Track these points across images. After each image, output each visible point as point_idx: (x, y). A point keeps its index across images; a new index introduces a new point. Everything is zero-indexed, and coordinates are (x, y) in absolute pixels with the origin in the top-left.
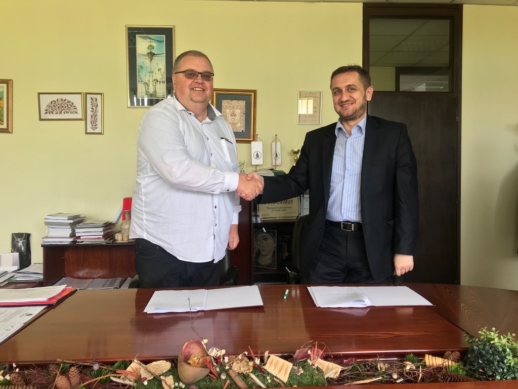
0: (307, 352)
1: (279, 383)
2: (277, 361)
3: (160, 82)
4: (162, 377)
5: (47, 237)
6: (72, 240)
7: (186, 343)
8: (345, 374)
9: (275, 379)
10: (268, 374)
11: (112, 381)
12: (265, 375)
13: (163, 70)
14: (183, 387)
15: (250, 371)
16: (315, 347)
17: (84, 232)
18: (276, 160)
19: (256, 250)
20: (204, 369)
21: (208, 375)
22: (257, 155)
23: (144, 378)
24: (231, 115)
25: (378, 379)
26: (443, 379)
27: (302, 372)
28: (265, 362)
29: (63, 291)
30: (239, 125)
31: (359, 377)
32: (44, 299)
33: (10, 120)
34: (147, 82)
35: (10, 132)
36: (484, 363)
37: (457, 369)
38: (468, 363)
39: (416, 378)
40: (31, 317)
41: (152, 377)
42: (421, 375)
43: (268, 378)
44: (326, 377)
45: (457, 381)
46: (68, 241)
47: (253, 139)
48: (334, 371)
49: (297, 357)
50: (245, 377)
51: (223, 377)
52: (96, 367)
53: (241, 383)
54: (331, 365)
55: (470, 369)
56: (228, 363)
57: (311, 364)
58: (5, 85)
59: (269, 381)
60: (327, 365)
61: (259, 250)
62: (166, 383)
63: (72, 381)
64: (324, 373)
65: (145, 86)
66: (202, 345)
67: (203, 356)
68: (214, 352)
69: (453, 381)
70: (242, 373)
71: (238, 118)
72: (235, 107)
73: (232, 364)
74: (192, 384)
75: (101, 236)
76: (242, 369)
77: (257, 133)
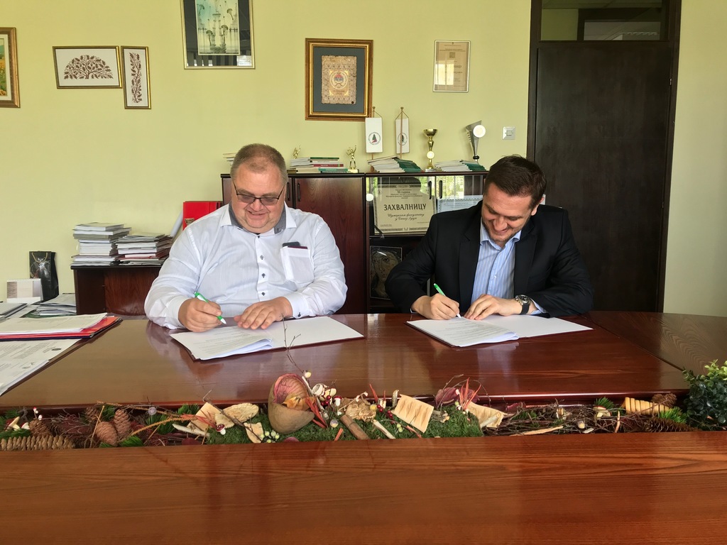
0: (454, 392)
1: (414, 433)
2: (412, 403)
3: (230, 30)
4: (246, 424)
5: (78, 256)
6: (113, 259)
7: (280, 378)
8: (509, 423)
9: (408, 427)
10: (399, 420)
11: (176, 430)
12: (394, 422)
13: (235, 11)
14: (277, 437)
15: (372, 417)
16: (465, 387)
17: (130, 249)
18: (401, 145)
19: (373, 275)
20: (306, 413)
21: (312, 422)
22: (374, 139)
23: (220, 425)
24: (336, 78)
25: (557, 428)
26: (653, 428)
27: (448, 418)
28: (393, 405)
29: (103, 320)
30: (347, 94)
31: (530, 426)
32: (76, 329)
33: (15, 87)
34: (212, 30)
35: (16, 107)
36: (714, 407)
37: (672, 415)
38: (689, 408)
39: (611, 428)
40: (59, 352)
41: (232, 425)
42: (619, 423)
43: (399, 426)
44: (482, 426)
45: (673, 431)
46: (107, 261)
47: (368, 114)
48: (494, 418)
49: (440, 399)
50: (365, 425)
51: (334, 424)
52: (152, 411)
53: (359, 433)
54: (489, 410)
55: (691, 416)
56: (340, 407)
57: (459, 409)
58: (5, 37)
59: (401, 430)
60: (482, 411)
61: (377, 275)
62: (252, 432)
63: (119, 428)
64: (480, 421)
65: (210, 36)
66: (302, 381)
67: (305, 397)
68: (319, 391)
69: (669, 431)
70: (361, 420)
71: (345, 82)
72: (342, 66)
73: (346, 408)
74: (290, 433)
75: (154, 255)
76: (361, 414)
77: (373, 106)
